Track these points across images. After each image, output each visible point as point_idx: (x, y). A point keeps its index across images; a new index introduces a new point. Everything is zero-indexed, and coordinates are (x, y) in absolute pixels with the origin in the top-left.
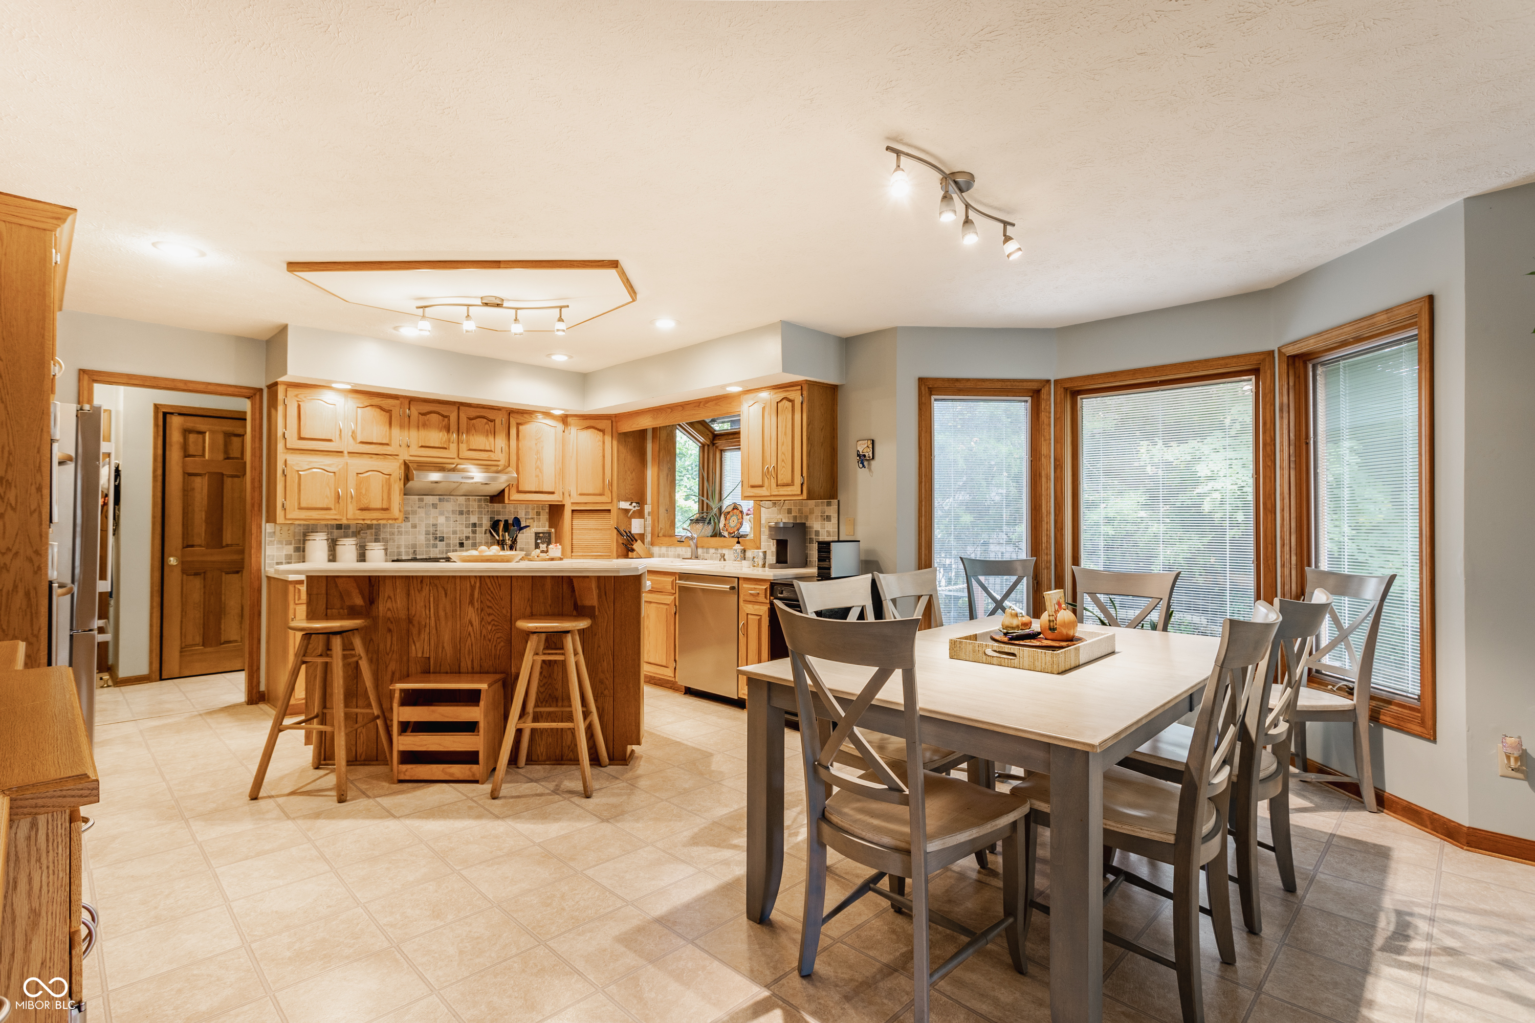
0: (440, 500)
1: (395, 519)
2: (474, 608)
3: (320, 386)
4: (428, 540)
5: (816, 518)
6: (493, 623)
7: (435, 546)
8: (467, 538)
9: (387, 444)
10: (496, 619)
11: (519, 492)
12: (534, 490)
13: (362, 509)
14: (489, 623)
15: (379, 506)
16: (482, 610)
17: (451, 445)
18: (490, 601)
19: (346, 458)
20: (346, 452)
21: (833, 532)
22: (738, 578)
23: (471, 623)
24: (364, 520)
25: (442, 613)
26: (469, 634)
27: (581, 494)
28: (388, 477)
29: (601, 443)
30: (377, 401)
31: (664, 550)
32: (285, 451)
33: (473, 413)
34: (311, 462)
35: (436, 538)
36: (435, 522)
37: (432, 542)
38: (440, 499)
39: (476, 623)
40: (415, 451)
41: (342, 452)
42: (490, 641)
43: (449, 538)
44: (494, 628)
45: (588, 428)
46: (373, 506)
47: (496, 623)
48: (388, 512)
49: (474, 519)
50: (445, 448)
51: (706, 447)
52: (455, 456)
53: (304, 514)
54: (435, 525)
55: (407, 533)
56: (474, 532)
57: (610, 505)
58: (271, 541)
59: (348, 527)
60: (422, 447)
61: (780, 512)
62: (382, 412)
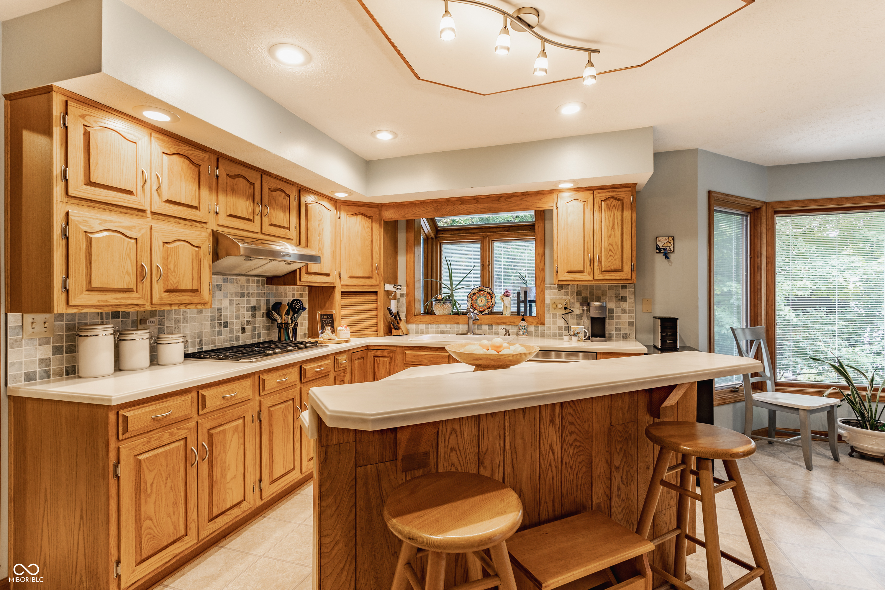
0: (225, 281)
1: (205, 304)
2: (555, 427)
4: (213, 326)
5: (610, 299)
6: (574, 444)
7: (220, 333)
8: (248, 322)
9: (195, 208)
10: (578, 438)
11: (308, 273)
12: (317, 271)
13: (169, 291)
14: (571, 445)
15: (188, 287)
16: (563, 428)
17: (256, 217)
18: (572, 415)
19: (149, 221)
20: (149, 212)
21: (629, 310)
22: (596, 352)
23: (552, 449)
24: (171, 305)
25: (519, 442)
26: (550, 465)
27: (351, 277)
28: (197, 249)
29: (370, 230)
30: (185, 149)
32: (66, 199)
33: (275, 184)
34: (105, 221)
35: (221, 325)
36: (220, 306)
37: (217, 329)
38: (224, 279)
39: (557, 449)
40: (223, 220)
41: (143, 211)
42: (571, 468)
43: (232, 323)
44: (576, 450)
45: (357, 214)
46: (182, 287)
47: (578, 444)
48: (198, 294)
49: (253, 302)
50: (250, 220)
51: (430, 240)
52: (259, 231)
53: (95, 298)
54: (219, 310)
56: (254, 316)
57: (377, 287)
58: (16, 341)
60: (230, 216)
61: (567, 294)
62: (191, 165)
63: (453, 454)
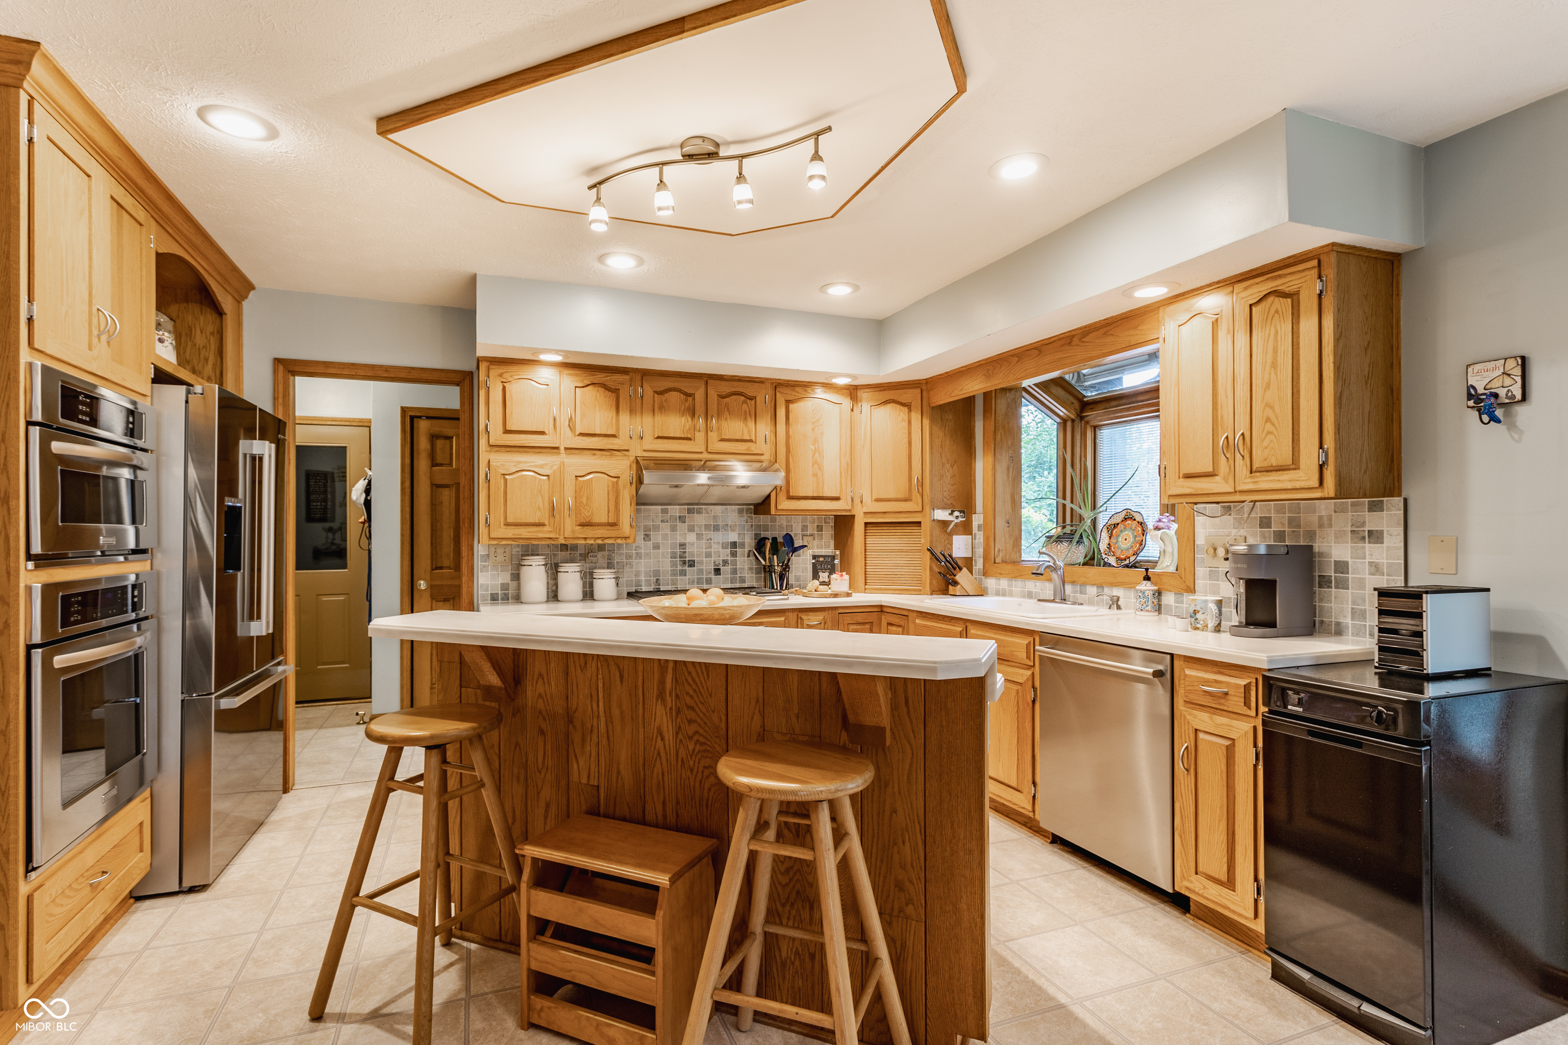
0: (690, 511)
1: (626, 538)
2: (665, 707)
3: (529, 360)
4: (674, 564)
6: (696, 738)
7: (683, 573)
8: (725, 562)
9: (614, 436)
10: (701, 731)
11: (790, 498)
12: (810, 494)
13: (582, 525)
14: (691, 738)
15: (604, 519)
16: (678, 712)
17: (697, 434)
18: (691, 697)
19: (563, 457)
20: (562, 448)
21: (1390, 565)
22: (1172, 655)
23: (660, 733)
24: (585, 539)
25: (616, 712)
26: (659, 754)
27: (877, 500)
28: (615, 480)
29: (906, 424)
30: (600, 377)
31: (1004, 583)
32: (489, 449)
33: (725, 388)
34: (519, 462)
35: (684, 563)
36: (683, 541)
37: (679, 568)
38: (689, 509)
39: (669, 735)
40: (650, 443)
41: (557, 448)
42: (692, 770)
43: (701, 562)
44: (698, 747)
45: (886, 402)
46: (596, 520)
47: (702, 739)
48: (616, 527)
49: (733, 537)
50: (689, 439)
51: (1069, 424)
52: (703, 449)
53: (511, 532)
54: (682, 545)
55: (648, 555)
56: (734, 554)
57: (919, 515)
58: (484, 566)
59: (575, 547)
60: (659, 438)
61: (1239, 523)
62: (607, 392)
63: (540, 701)
